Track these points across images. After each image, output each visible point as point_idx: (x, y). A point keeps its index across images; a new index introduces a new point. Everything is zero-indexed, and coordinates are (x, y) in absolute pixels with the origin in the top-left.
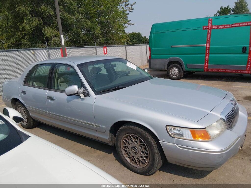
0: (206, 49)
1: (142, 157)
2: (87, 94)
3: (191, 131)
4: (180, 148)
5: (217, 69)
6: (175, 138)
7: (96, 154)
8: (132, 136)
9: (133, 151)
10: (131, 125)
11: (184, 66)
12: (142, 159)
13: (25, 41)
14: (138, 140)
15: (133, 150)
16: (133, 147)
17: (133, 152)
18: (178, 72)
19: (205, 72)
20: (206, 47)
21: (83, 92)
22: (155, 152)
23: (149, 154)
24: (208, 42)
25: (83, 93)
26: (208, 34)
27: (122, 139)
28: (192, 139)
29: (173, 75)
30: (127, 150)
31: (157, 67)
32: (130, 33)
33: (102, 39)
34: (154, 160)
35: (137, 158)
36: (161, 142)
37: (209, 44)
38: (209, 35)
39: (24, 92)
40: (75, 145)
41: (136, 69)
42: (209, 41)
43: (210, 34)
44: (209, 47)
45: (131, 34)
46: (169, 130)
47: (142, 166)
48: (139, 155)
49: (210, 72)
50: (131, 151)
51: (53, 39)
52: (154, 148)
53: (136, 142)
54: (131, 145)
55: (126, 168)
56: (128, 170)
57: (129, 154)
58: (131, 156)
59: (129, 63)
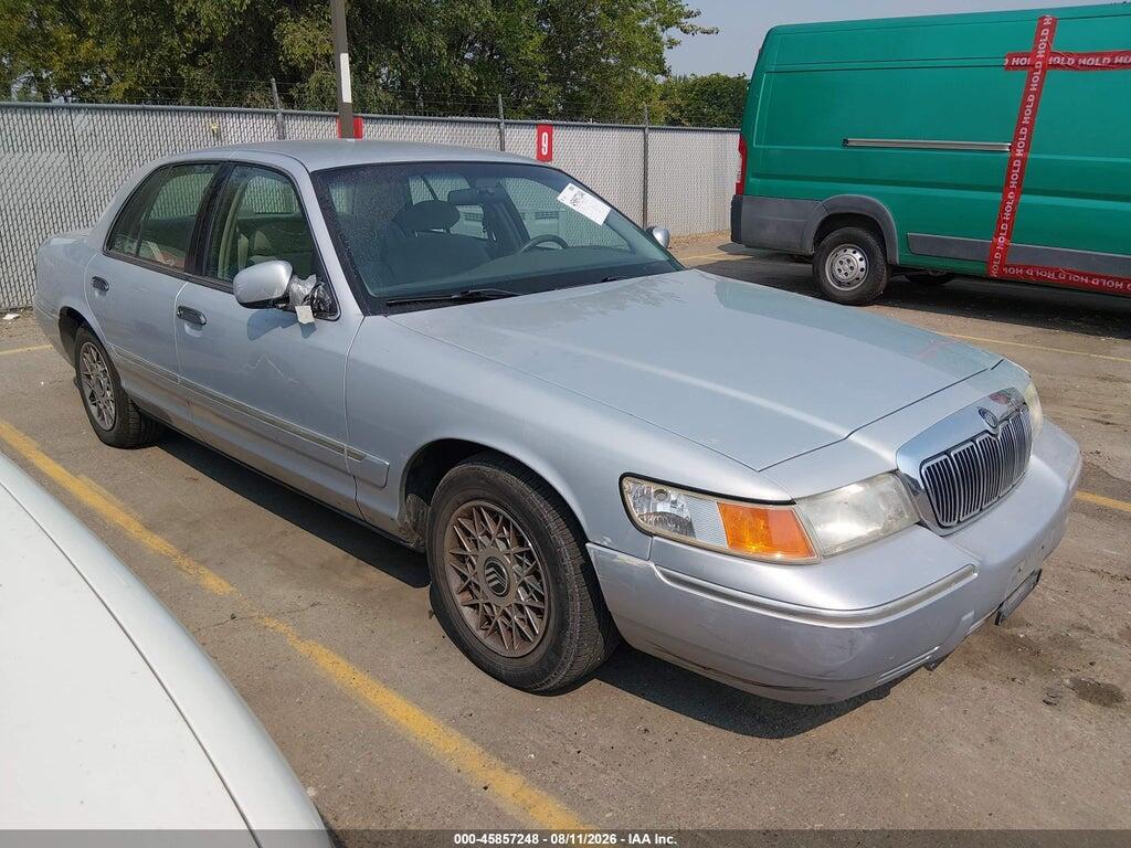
0: (1011, 167)
1: (520, 608)
2: (326, 308)
3: (724, 510)
4: (669, 583)
5: (1052, 270)
6: (651, 535)
7: (357, 583)
8: (492, 513)
9: (489, 582)
10: (487, 463)
11: (894, 244)
12: (522, 619)
13: (198, 74)
14: (508, 530)
15: (491, 574)
16: (493, 565)
17: (491, 585)
18: (862, 270)
19: (994, 280)
20: (1009, 155)
21: (313, 298)
22: (569, 591)
23: (546, 598)
24: (1023, 131)
25: (309, 300)
26: (1027, 93)
27: (452, 521)
28: (725, 546)
29: (840, 283)
30: (469, 572)
31: (769, 235)
32: (699, 76)
33: (551, 94)
34: (563, 625)
35: (505, 614)
36: (595, 546)
37: (1028, 142)
38: (1031, 98)
39: (100, 284)
40: (284, 533)
41: (600, 221)
42: (1030, 127)
43: (1038, 94)
44: (1024, 160)
45: (703, 79)
46: (630, 499)
47: (519, 650)
48: (510, 599)
49: (1015, 281)
50: (481, 576)
51: (318, 73)
52: (566, 571)
53: (504, 540)
54: (483, 554)
55: (460, 654)
56: (467, 662)
57: (475, 591)
58: (481, 601)
59: (577, 189)
